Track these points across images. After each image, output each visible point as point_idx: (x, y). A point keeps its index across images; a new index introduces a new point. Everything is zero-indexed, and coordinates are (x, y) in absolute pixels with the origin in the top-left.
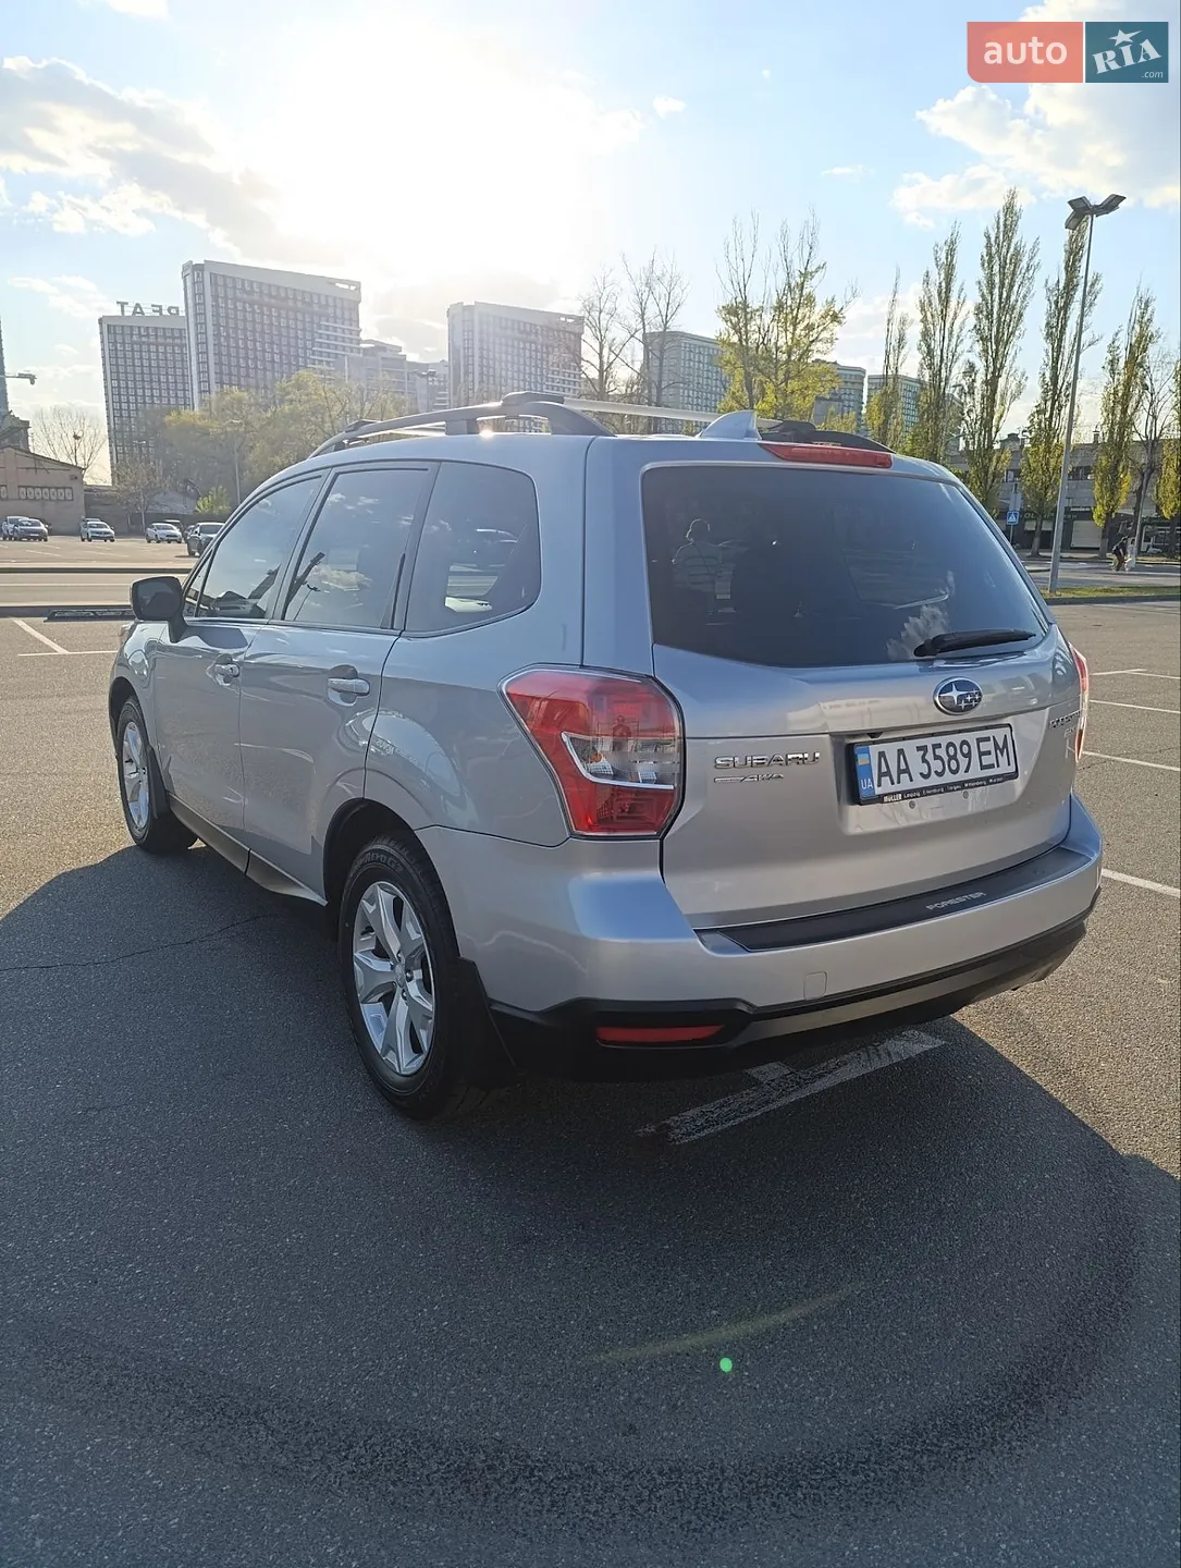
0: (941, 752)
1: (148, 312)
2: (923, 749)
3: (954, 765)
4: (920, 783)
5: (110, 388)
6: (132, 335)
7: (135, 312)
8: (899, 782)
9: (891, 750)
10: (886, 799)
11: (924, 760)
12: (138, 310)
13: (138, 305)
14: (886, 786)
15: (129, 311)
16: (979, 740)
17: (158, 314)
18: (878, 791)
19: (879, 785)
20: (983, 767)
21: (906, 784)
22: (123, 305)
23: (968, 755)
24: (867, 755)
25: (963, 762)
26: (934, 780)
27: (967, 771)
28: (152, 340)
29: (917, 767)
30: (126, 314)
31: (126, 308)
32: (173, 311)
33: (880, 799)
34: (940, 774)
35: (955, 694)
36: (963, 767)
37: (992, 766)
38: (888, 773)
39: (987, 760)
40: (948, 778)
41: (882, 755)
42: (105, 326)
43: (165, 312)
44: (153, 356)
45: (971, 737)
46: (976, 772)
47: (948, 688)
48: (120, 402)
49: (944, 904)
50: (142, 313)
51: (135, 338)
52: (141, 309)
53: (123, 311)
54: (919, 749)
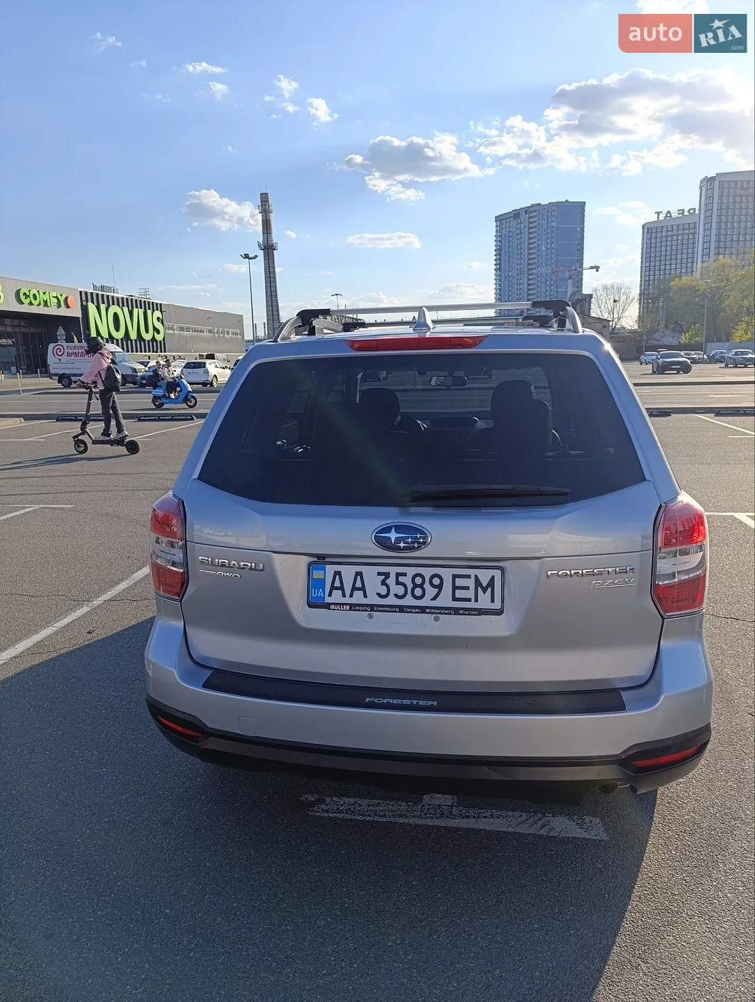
0: (407, 580)
1: (674, 215)
2: (385, 574)
3: (418, 592)
4: (373, 599)
5: (644, 267)
6: (662, 232)
7: (666, 217)
8: (351, 596)
9: (348, 573)
10: (332, 607)
11: (384, 584)
12: (669, 215)
13: (669, 212)
14: (337, 597)
15: (662, 217)
16: (455, 577)
17: (680, 216)
18: (328, 600)
19: (330, 595)
20: (455, 599)
21: (358, 598)
22: (658, 213)
23: (438, 587)
24: (323, 571)
25: (431, 592)
26: (391, 600)
27: (434, 599)
28: (675, 233)
29: (374, 587)
30: (660, 219)
31: (661, 216)
32: (692, 211)
33: (327, 606)
34: (399, 597)
35: (393, 535)
36: (429, 595)
37: (467, 600)
38: (342, 588)
39: (462, 594)
40: (409, 601)
41: (338, 573)
42: (646, 230)
43: (686, 213)
44: (674, 243)
45: (446, 572)
46: (444, 602)
47: (388, 530)
48: (649, 275)
50: (671, 216)
51: (664, 234)
52: (670, 214)
53: (658, 217)
54: (379, 574)
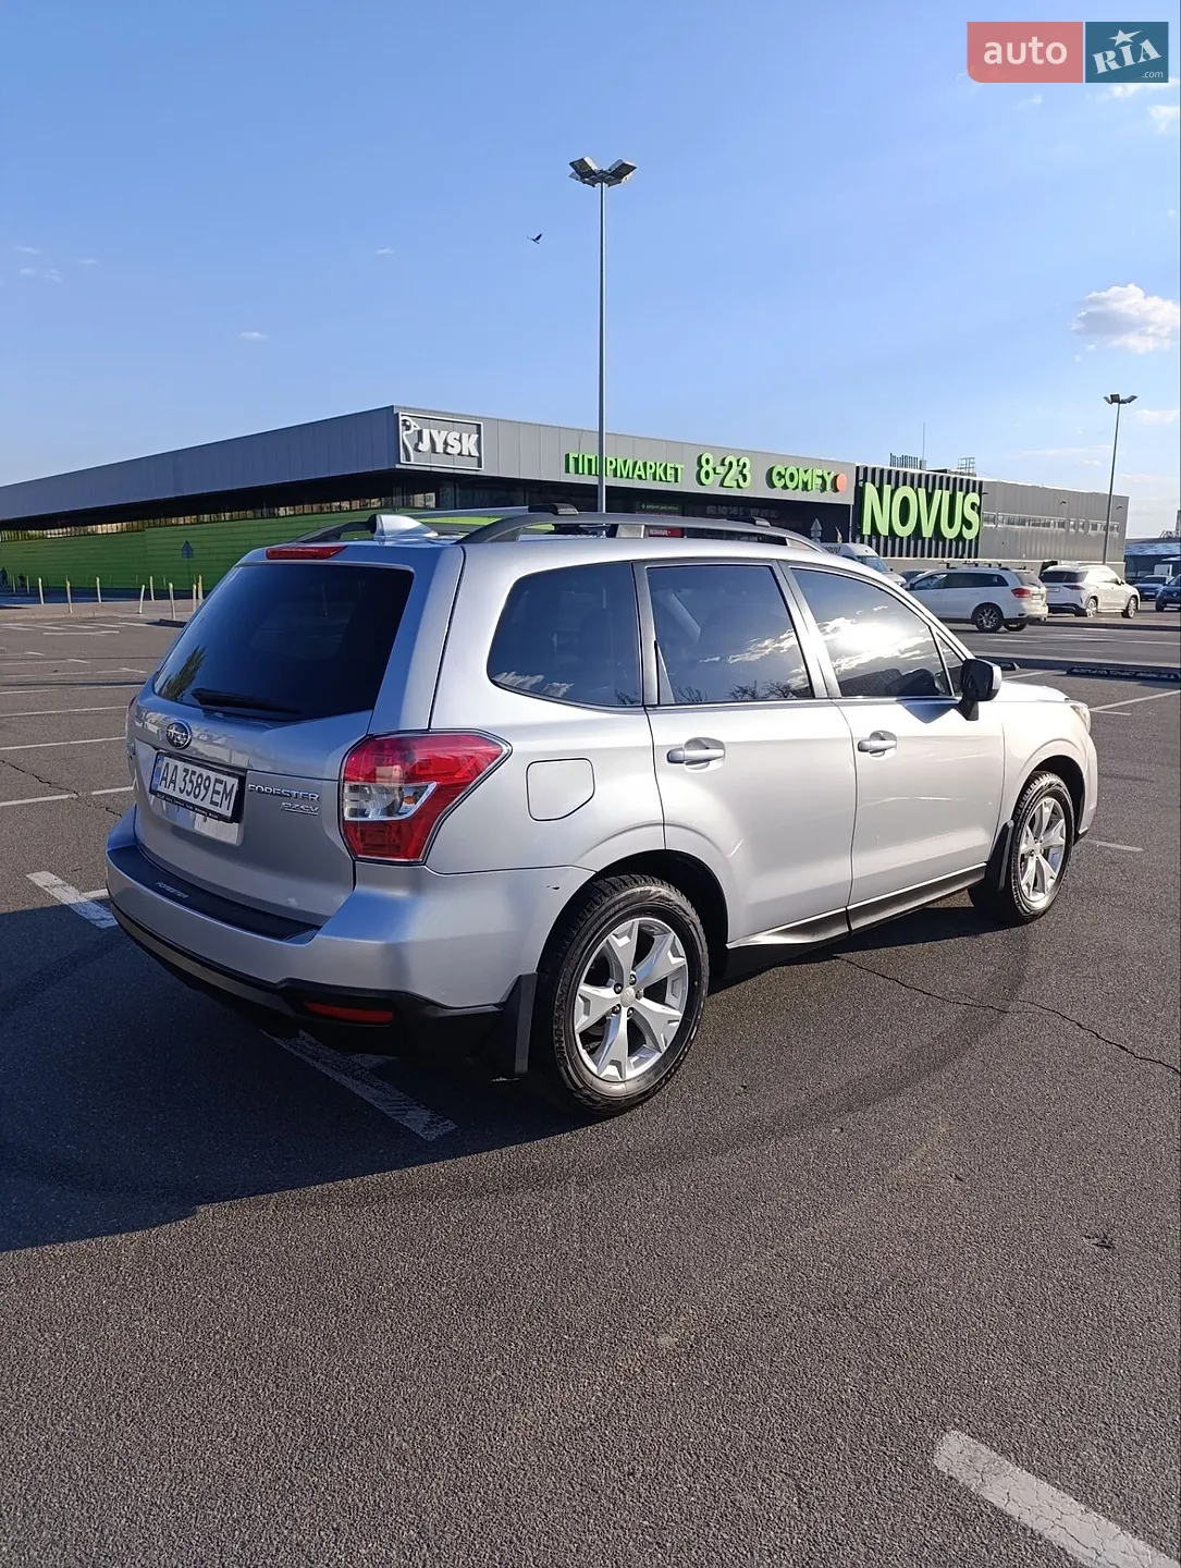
0: (194, 778)
2: (186, 770)
11: (184, 780)
20: (212, 803)
23: (207, 788)
26: (184, 797)
29: (180, 784)
34: (188, 794)
36: (201, 796)
37: (216, 804)
39: (217, 799)
40: (191, 799)
41: (167, 765)
45: (213, 775)
46: (206, 804)
49: (169, 888)
